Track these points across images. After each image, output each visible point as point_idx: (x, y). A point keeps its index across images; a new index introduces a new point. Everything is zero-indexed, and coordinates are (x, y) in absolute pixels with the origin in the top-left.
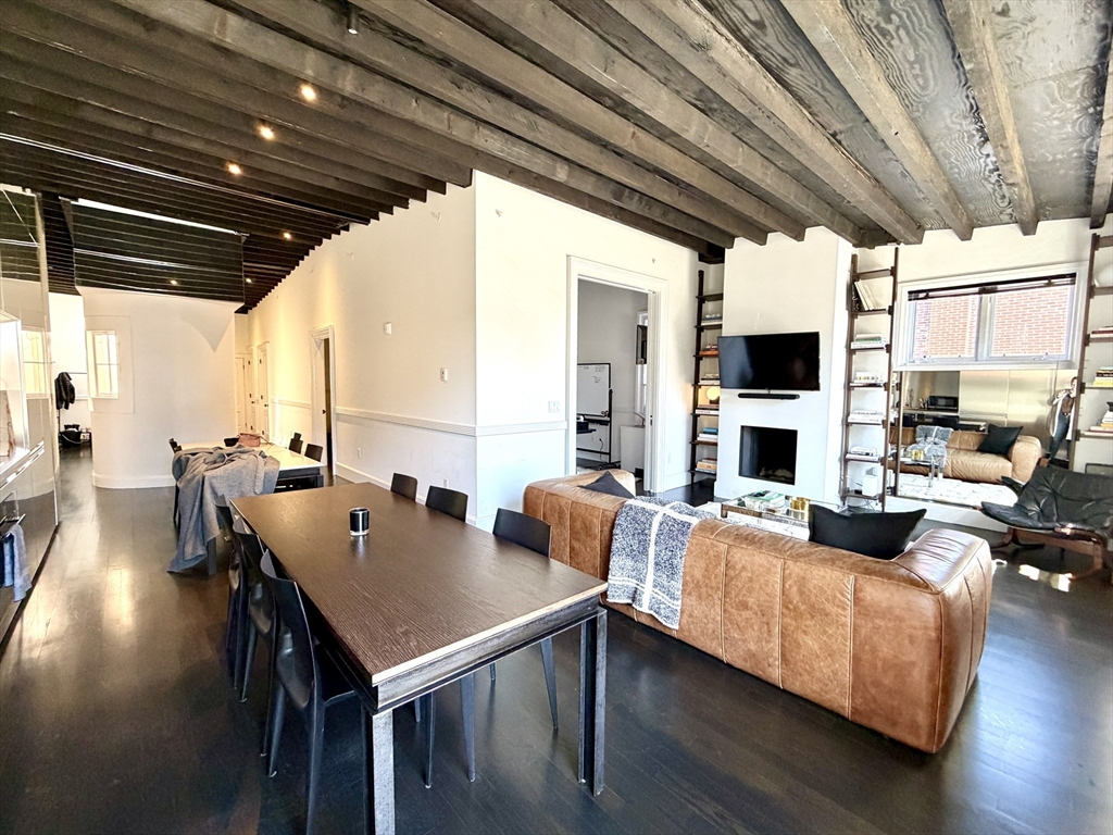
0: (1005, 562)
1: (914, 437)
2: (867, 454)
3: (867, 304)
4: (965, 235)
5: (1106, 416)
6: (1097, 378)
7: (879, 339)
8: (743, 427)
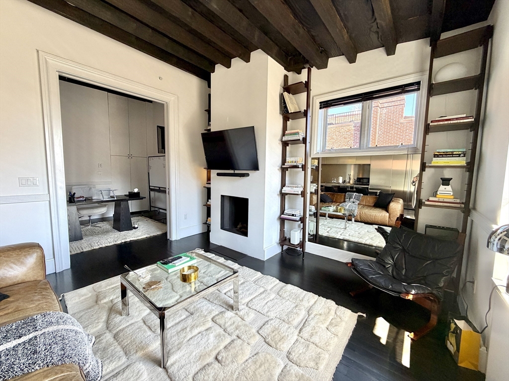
0: (365, 315)
1: (345, 199)
2: (293, 215)
3: (291, 109)
4: (352, 60)
5: (440, 189)
6: (434, 159)
7: (297, 133)
8: (223, 196)
